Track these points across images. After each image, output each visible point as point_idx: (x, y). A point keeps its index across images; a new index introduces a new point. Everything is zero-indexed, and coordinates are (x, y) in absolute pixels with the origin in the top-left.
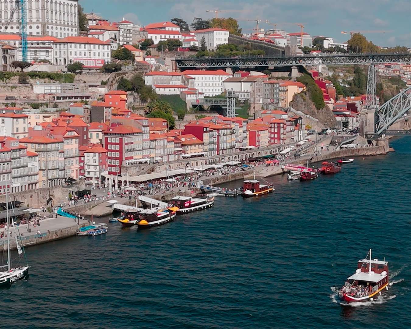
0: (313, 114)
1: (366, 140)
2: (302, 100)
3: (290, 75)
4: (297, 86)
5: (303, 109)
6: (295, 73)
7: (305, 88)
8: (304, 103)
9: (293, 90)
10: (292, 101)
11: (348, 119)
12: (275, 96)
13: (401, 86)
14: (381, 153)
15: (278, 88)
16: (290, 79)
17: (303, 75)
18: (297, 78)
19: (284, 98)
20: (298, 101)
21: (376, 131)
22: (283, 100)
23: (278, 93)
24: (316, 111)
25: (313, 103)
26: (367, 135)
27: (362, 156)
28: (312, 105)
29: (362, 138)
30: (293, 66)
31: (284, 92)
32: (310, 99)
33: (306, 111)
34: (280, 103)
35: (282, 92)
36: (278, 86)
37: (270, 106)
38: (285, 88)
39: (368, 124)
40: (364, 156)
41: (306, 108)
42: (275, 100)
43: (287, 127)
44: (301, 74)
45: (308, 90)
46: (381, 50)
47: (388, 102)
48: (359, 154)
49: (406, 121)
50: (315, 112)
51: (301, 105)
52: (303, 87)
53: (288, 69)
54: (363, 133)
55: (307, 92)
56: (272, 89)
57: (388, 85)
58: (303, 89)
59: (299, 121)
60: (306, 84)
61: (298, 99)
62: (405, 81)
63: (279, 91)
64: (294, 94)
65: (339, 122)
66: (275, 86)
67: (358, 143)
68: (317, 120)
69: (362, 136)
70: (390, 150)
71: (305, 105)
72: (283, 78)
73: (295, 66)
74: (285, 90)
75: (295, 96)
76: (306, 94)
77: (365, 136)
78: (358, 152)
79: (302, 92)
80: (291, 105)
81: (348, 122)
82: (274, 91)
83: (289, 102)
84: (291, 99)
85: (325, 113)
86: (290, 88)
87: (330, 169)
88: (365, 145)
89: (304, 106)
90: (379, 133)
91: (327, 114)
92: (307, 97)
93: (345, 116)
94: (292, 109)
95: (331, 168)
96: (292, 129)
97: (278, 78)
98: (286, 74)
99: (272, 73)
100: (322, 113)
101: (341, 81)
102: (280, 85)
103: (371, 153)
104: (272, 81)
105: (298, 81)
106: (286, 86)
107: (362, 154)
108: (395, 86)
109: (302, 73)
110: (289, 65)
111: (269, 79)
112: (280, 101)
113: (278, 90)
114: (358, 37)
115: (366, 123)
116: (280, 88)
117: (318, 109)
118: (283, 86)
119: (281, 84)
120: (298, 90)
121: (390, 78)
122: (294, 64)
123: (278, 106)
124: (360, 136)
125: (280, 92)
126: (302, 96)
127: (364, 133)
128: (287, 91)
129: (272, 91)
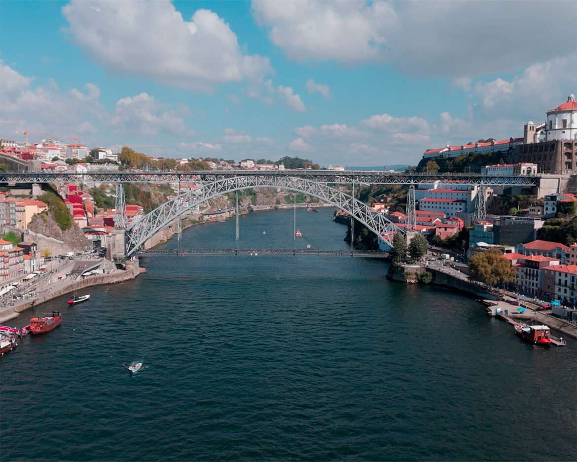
0: (56, 236)
1: (113, 265)
2: (43, 221)
3: (31, 193)
4: (36, 206)
5: (44, 231)
6: (37, 190)
7: (47, 208)
8: (45, 225)
9: (32, 210)
10: (30, 223)
11: (100, 238)
12: (11, 216)
13: (169, 193)
14: (129, 278)
15: (14, 208)
16: (31, 198)
17: (46, 193)
18: (38, 196)
19: (22, 219)
20: (38, 223)
21: (126, 254)
22: (20, 221)
23: (15, 213)
24: (61, 232)
25: (57, 224)
26: (115, 259)
27: (107, 284)
28: (56, 226)
29: (109, 262)
30: (33, 183)
31: (22, 213)
32: (53, 219)
33: (48, 233)
34: (17, 225)
35: (19, 213)
36: (14, 206)
37: (4, 228)
38: (22, 209)
39: (116, 245)
40: (109, 284)
41: (48, 230)
42: (12, 221)
43: (10, 260)
44: (44, 191)
45: (50, 210)
46: (153, 161)
47: (151, 213)
48: (104, 282)
49: (170, 227)
50: (59, 234)
51: (41, 227)
52: (45, 207)
53: (29, 186)
54: (110, 257)
55: (49, 212)
56: (8, 209)
57: (156, 193)
58: (44, 208)
59: (32, 248)
60: (49, 203)
61: (38, 220)
62: (173, 188)
63: (16, 211)
64: (33, 215)
65: (89, 241)
66: (11, 205)
67: (104, 267)
68: (62, 242)
69: (109, 259)
70: (142, 271)
71: (46, 226)
72: (23, 196)
73: (37, 183)
74: (22, 210)
75: (35, 217)
76: (47, 214)
77: (113, 260)
78: (102, 280)
79: (43, 212)
80: (30, 227)
81: (100, 241)
82: (10, 211)
83: (27, 224)
84: (30, 220)
85: (72, 233)
86: (27, 208)
87: (41, 328)
88: (112, 270)
89: (44, 228)
90: (129, 254)
91: (76, 233)
92: (49, 218)
93: (97, 233)
94: (30, 231)
95: (41, 326)
96: (18, 261)
97: (16, 196)
98: (27, 192)
99: (11, 190)
100: (68, 234)
101: (108, 191)
102: (16, 205)
103: (117, 280)
104: (10, 199)
105: (39, 200)
106: (23, 206)
107: (107, 282)
108: (162, 193)
109: (46, 190)
110: (29, 182)
111: (7, 197)
112: (17, 223)
113: (14, 211)
114: (126, 151)
115: (114, 245)
116: (16, 208)
117: (63, 229)
118: (20, 206)
119: (17, 203)
120: (38, 210)
121: (159, 185)
122: (35, 181)
123: (15, 228)
124: (107, 260)
125: (17, 213)
126: (42, 217)
127: (112, 257)
128: (24, 211)
129: (8, 211)
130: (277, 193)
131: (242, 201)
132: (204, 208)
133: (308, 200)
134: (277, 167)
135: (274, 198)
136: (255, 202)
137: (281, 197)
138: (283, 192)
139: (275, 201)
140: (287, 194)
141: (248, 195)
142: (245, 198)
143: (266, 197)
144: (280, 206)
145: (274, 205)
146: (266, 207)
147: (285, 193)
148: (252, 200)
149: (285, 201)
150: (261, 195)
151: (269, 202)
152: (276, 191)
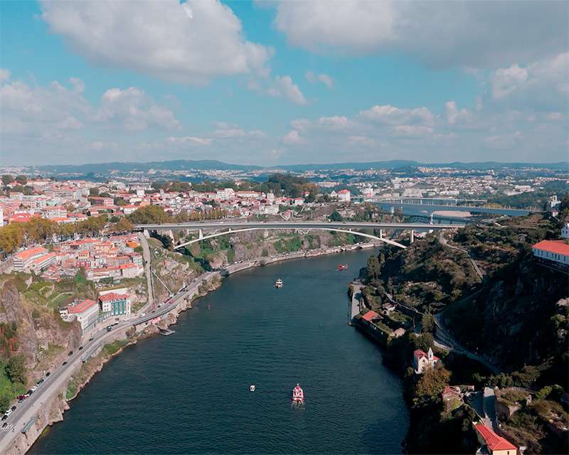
130: (263, 238)
131: (213, 262)
132: (142, 305)
133: (306, 245)
134: (264, 196)
135: (260, 248)
136: (232, 259)
137: (270, 245)
138: (272, 237)
139: (260, 253)
140: (278, 240)
141: (222, 248)
142: (218, 255)
143: (249, 248)
144: (268, 260)
145: (259, 260)
146: (249, 265)
147: (274, 239)
148: (228, 255)
149: (275, 250)
150: (241, 246)
151: (252, 255)
152: (262, 237)
